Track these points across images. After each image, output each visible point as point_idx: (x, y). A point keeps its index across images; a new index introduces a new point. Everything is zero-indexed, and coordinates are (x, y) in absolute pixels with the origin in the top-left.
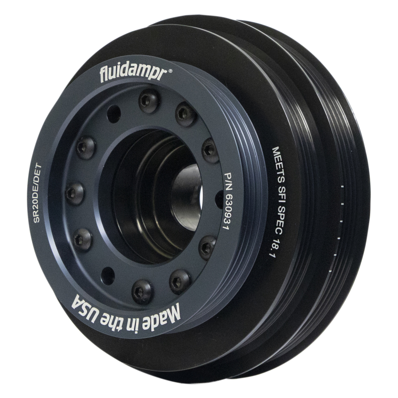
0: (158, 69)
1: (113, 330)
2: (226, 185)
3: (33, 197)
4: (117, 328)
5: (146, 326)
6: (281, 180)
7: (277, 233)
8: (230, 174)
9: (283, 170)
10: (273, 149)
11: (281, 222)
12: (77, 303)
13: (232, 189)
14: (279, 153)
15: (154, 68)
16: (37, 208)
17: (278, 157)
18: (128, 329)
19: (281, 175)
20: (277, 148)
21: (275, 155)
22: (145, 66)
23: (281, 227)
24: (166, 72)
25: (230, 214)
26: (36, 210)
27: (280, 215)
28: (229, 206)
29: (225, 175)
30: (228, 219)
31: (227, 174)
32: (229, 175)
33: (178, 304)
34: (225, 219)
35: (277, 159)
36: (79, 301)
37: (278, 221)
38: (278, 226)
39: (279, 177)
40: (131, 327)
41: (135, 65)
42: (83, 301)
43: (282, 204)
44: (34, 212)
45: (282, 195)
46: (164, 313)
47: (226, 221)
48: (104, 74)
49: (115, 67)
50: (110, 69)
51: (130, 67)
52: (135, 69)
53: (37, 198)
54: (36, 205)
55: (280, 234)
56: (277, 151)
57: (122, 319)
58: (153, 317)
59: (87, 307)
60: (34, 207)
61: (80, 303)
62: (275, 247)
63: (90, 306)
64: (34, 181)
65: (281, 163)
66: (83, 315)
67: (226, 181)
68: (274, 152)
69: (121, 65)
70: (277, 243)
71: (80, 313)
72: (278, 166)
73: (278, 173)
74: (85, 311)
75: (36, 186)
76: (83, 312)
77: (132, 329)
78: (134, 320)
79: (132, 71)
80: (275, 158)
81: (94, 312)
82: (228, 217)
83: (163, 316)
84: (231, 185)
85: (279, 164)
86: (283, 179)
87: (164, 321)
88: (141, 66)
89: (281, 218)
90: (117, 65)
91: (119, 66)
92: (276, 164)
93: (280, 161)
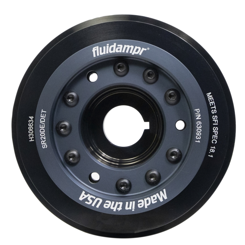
0: (139, 48)
1: (115, 210)
2: (196, 116)
3: (40, 132)
4: (118, 209)
5: (141, 205)
6: (214, 112)
7: (213, 143)
8: (199, 109)
9: (215, 106)
10: (207, 94)
11: (215, 136)
12: (83, 196)
13: (200, 118)
14: (212, 96)
15: (136, 47)
16: (45, 139)
17: (211, 98)
18: (127, 208)
19: (214, 109)
20: (210, 93)
21: (208, 98)
22: (129, 47)
23: (216, 139)
24: (145, 50)
25: (201, 133)
26: (44, 140)
27: (214, 132)
28: (199, 128)
29: (195, 110)
30: (198, 136)
31: (197, 110)
32: (198, 111)
33: (164, 190)
34: (197, 136)
35: (210, 100)
36: (85, 195)
37: (213, 136)
38: (214, 139)
39: (213, 110)
40: (128, 207)
41: (121, 46)
42: (88, 195)
43: (216, 126)
44: (43, 141)
45: (215, 120)
46: (155, 196)
47: (197, 137)
48: (96, 51)
49: (104, 47)
50: (101, 48)
51: (117, 47)
52: (121, 48)
53: (44, 132)
54: (44, 137)
55: (215, 143)
56: (210, 95)
57: (121, 204)
58: (145, 200)
59: (91, 198)
60: (42, 138)
61: (86, 196)
62: (212, 151)
63: (94, 198)
64: (40, 121)
65: (214, 102)
66: (89, 203)
67: (196, 114)
68: (208, 96)
69: (109, 46)
70: (213, 149)
71: (86, 202)
72: (211, 104)
73: (211, 108)
74: (91, 201)
75: (43, 125)
76: (89, 201)
77: (130, 208)
78: (131, 203)
79: (119, 50)
80: (209, 99)
81: (98, 201)
82: (199, 135)
83: (154, 198)
84: (200, 116)
85: (212, 102)
86: (215, 111)
87: (154, 201)
88: (125, 46)
89: (215, 134)
90: (106, 46)
91: (108, 47)
92: (210, 103)
93: (212, 101)
